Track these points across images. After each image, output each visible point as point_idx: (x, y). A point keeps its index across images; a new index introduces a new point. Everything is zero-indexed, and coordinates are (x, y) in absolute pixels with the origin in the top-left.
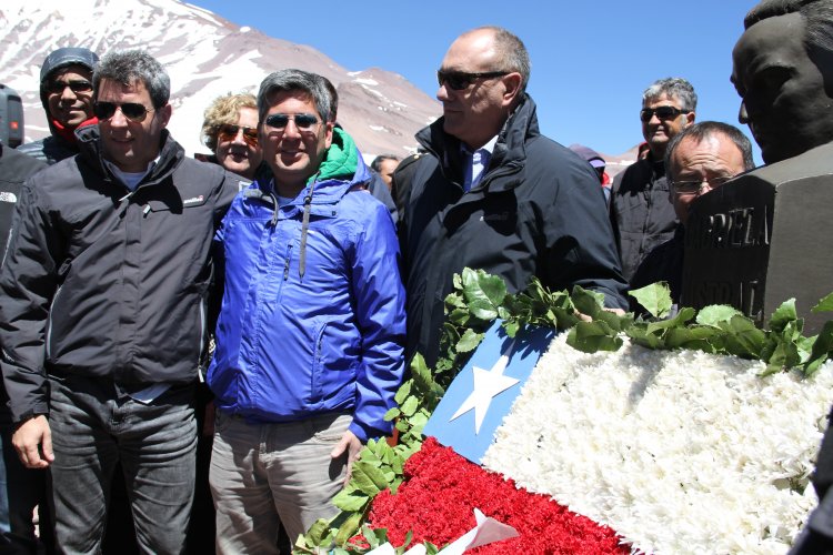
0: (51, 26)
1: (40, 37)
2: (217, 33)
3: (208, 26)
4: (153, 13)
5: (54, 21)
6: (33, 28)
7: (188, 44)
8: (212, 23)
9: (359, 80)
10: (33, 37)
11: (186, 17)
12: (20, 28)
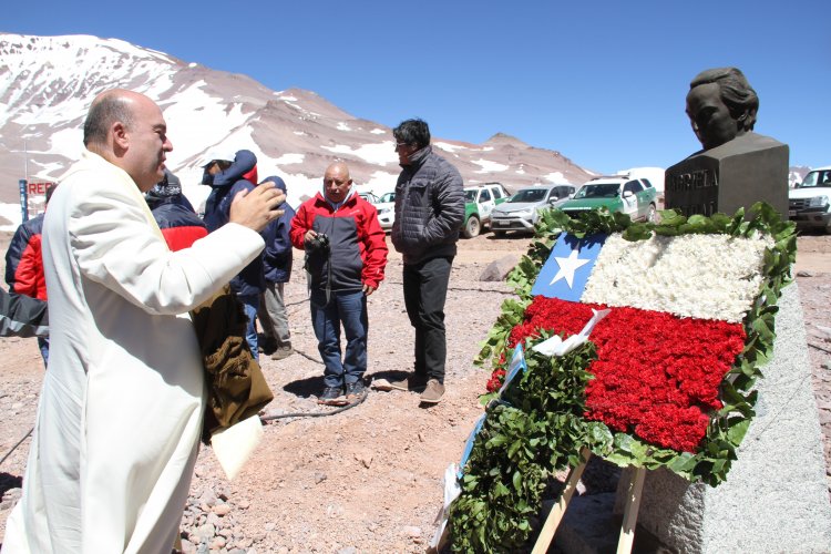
0: (45, 73)
1: (37, 82)
2: (171, 69)
3: (164, 65)
4: (121, 57)
5: (46, 70)
6: (31, 76)
7: (150, 79)
8: (167, 63)
9: (283, 98)
10: (32, 83)
11: (147, 59)
12: (21, 77)
